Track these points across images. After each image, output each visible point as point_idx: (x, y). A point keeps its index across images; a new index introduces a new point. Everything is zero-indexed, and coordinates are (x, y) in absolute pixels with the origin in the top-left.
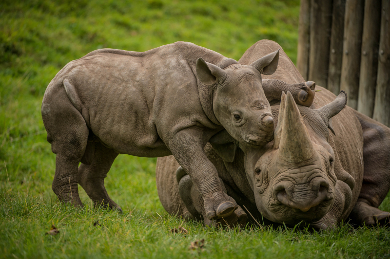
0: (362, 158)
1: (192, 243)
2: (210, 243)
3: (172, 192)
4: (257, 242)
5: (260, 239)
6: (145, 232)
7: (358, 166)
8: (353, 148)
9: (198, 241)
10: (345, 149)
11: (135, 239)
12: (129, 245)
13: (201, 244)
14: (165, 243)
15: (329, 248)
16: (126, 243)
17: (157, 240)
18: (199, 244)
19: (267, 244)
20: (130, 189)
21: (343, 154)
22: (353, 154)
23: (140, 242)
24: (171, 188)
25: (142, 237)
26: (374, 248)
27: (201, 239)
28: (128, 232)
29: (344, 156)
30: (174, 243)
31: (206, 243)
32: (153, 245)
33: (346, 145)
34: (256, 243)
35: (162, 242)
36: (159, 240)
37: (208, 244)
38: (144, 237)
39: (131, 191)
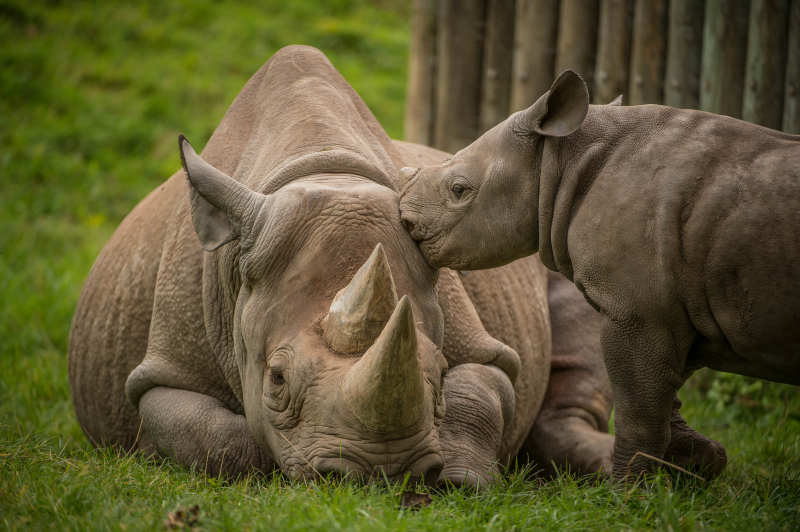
0: (545, 310)
1: (172, 515)
2: (213, 515)
3: (111, 407)
4: (320, 511)
5: (326, 506)
6: (62, 490)
7: (539, 328)
8: (523, 286)
9: (184, 510)
10: (505, 288)
11: (39, 506)
12: (24, 519)
13: (192, 518)
14: (107, 513)
15: (485, 526)
16: (19, 513)
17: (89, 507)
18: (188, 517)
19: (343, 516)
20: (24, 389)
21: (501, 298)
22: (524, 301)
23: (51, 514)
24: (108, 399)
25: (55, 501)
26: (589, 527)
27: (191, 506)
28: (24, 490)
29: (504, 303)
30: (128, 514)
31: (202, 515)
32: (82, 520)
33: (506, 280)
34: (317, 514)
35: (102, 513)
36: (94, 507)
37: (207, 516)
38: (60, 501)
39: (27, 396)
